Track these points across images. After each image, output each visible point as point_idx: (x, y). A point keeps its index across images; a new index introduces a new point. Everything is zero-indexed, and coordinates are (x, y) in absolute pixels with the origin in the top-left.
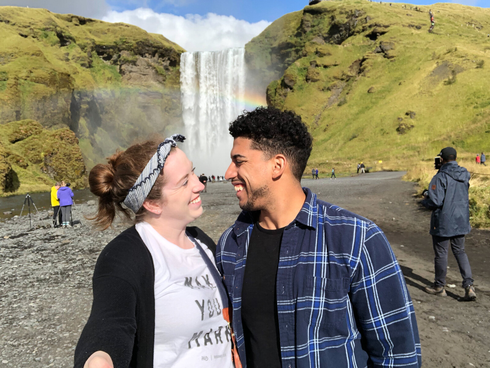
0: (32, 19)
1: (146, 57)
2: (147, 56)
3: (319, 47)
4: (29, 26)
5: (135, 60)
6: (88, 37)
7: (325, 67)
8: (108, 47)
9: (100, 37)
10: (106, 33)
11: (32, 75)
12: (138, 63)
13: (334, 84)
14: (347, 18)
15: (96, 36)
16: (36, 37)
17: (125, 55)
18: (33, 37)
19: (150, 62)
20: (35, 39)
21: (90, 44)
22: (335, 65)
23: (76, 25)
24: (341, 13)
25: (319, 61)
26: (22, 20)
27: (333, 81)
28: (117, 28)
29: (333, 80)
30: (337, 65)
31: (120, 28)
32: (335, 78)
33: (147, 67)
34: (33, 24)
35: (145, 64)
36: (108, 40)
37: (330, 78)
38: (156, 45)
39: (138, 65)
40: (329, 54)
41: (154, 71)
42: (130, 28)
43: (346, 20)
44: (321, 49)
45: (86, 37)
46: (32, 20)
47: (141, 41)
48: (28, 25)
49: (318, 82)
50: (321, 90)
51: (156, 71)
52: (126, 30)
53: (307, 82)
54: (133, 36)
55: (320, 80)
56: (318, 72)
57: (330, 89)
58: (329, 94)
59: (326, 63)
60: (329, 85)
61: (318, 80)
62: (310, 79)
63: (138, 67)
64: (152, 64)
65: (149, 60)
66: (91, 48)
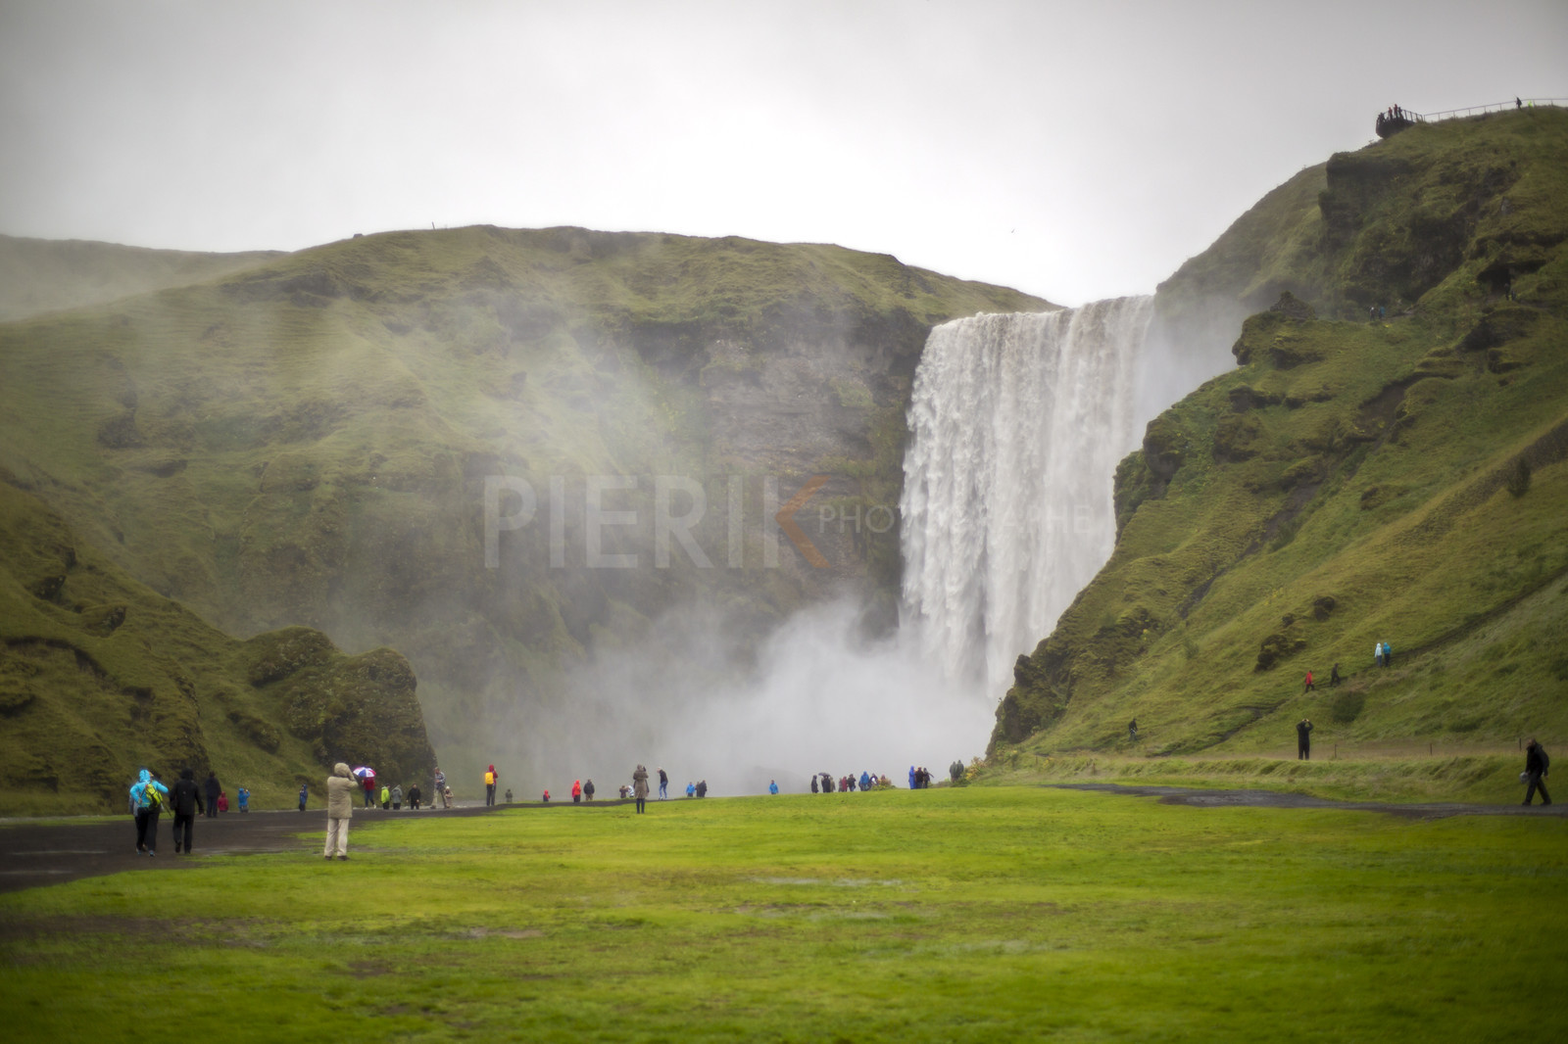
0: (431, 269)
1: (798, 354)
2: (803, 350)
4: (419, 296)
5: (757, 369)
6: (611, 303)
7: (1294, 404)
8: (675, 329)
9: (652, 295)
10: (674, 280)
12: (769, 377)
13: (1304, 468)
14: (1458, 199)
15: (640, 291)
16: (435, 329)
17: (724, 354)
18: (428, 329)
19: (812, 369)
20: (432, 336)
21: (613, 325)
23: (579, 261)
24: (1445, 180)
25: (1275, 383)
26: (402, 278)
27: (1300, 457)
29: (1302, 450)
30: (1327, 398)
31: (722, 259)
32: (1310, 446)
33: (802, 389)
35: (795, 378)
36: (676, 305)
37: (1291, 448)
39: (771, 386)
40: (1315, 358)
41: (825, 400)
43: (1455, 209)
44: (1287, 339)
48: (416, 291)
49: (1250, 462)
50: (1255, 492)
51: (836, 400)
52: (735, 266)
53: (1218, 463)
54: (757, 289)
55: (1259, 453)
56: (1254, 425)
57: (1285, 485)
58: (1274, 504)
59: (1291, 393)
60: (1285, 473)
61: (1251, 454)
62: (1225, 452)
63: (768, 390)
64: (821, 376)
65: (811, 364)
66: (617, 336)
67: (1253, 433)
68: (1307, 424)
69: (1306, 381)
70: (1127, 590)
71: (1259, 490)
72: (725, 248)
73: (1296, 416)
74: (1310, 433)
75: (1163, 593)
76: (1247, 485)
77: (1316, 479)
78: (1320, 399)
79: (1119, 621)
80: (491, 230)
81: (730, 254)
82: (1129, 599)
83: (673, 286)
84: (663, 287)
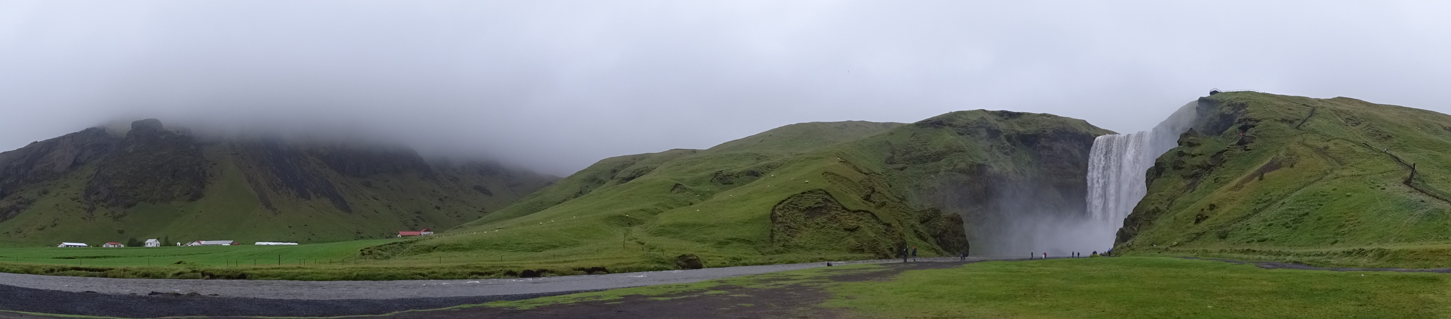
0: (969, 120)
1: (1061, 143)
2: (1064, 142)
3: (1191, 138)
4: (966, 126)
6: (1014, 129)
7: (1193, 156)
8: (1031, 136)
9: (1026, 128)
11: (957, 167)
13: (1197, 172)
15: (1021, 127)
16: (970, 134)
17: (1043, 142)
18: (968, 134)
20: (968, 136)
21: (1015, 135)
23: (1006, 119)
26: (962, 122)
28: (1039, 119)
29: (1196, 168)
31: (1043, 118)
32: (1198, 167)
34: (969, 124)
36: (1031, 129)
37: (1193, 167)
38: (1073, 130)
39: (1055, 150)
40: (1199, 145)
41: (1068, 154)
42: (1049, 117)
44: (1192, 140)
45: (1012, 129)
47: (1057, 130)
50: (1184, 178)
53: (1174, 170)
55: (1185, 168)
56: (1184, 161)
57: (1192, 177)
58: (1189, 181)
59: (1193, 154)
60: (1192, 173)
61: (1183, 168)
62: (1177, 167)
65: (1065, 146)
66: (1016, 138)
67: (1183, 162)
68: (1198, 161)
69: (1197, 150)
70: (1152, 202)
71: (1185, 177)
72: (1043, 116)
73: (1195, 158)
74: (1198, 163)
75: (1162, 203)
76: (1182, 176)
77: (1200, 175)
78: (1200, 155)
79: (1150, 210)
80: (984, 110)
81: (1044, 117)
82: (1153, 204)
83: (1030, 125)
84: (1027, 126)
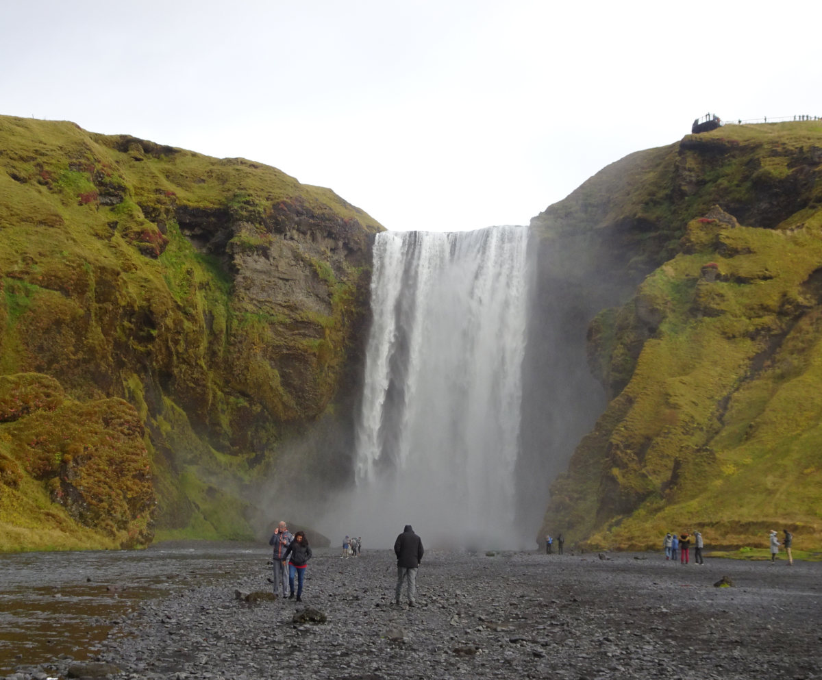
0: (41, 142)
1: (292, 239)
2: (296, 237)
3: (724, 233)
4: (34, 159)
5: (267, 245)
6: (162, 188)
7: (740, 281)
8: (204, 213)
9: (187, 189)
10: (204, 181)
12: (274, 252)
13: (764, 324)
14: (790, 165)
15: (179, 185)
16: (46, 183)
17: (246, 234)
18: (40, 183)
19: (301, 251)
20: (43, 188)
21: (164, 204)
22: (765, 278)
23: (137, 159)
24: (774, 154)
25: (723, 266)
26: (19, 143)
27: (760, 317)
28: (229, 169)
29: (761, 313)
30: (770, 278)
31: (237, 170)
32: (765, 309)
33: (293, 263)
35: (290, 254)
36: (206, 195)
37: (752, 309)
38: (317, 212)
39: (274, 258)
40: (749, 251)
41: (307, 272)
42: (258, 171)
43: (790, 172)
44: (728, 237)
45: (155, 187)
46: (42, 145)
47: (284, 203)
48: (32, 155)
49: (722, 317)
50: (729, 338)
51: (315, 274)
52: (250, 175)
53: (695, 316)
54: (267, 190)
55: (727, 312)
56: (721, 292)
57: (753, 335)
58: (751, 347)
60: (752, 327)
62: (702, 309)
63: (272, 260)
64: (306, 255)
65: (300, 246)
66: (167, 211)
73: (747, 288)
77: (776, 332)
84: (196, 185)
